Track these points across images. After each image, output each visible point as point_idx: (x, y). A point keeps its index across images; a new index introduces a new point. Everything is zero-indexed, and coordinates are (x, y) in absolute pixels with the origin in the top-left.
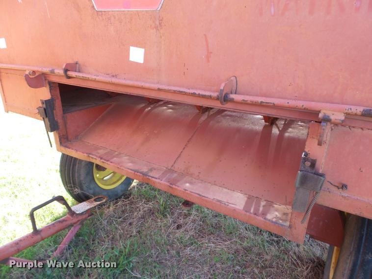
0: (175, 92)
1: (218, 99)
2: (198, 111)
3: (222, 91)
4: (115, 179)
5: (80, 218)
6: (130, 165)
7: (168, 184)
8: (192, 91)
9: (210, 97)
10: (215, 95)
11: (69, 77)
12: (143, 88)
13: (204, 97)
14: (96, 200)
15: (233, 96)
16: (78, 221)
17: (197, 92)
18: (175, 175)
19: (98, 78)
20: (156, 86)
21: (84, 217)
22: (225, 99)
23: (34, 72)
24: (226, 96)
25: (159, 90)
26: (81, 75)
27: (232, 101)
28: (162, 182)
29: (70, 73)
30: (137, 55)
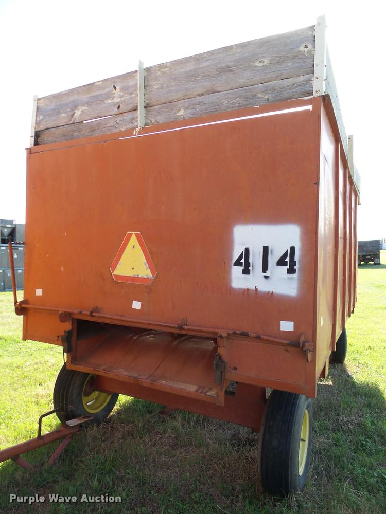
0: (157, 325)
1: (177, 328)
2: (171, 339)
3: (179, 324)
4: (97, 405)
5: (72, 431)
6: (126, 373)
7: (151, 382)
8: (165, 325)
9: (174, 327)
10: (176, 326)
11: (92, 316)
12: (140, 323)
13: (171, 327)
14: (84, 418)
15: (184, 327)
16: (70, 433)
17: (168, 325)
18: (155, 378)
19: (113, 317)
20: (147, 322)
21: (75, 430)
22: (181, 328)
23: (65, 312)
24: (181, 326)
25: (149, 324)
26: (99, 315)
27: (184, 329)
28: (147, 381)
29: (94, 314)
30: (137, 305)
